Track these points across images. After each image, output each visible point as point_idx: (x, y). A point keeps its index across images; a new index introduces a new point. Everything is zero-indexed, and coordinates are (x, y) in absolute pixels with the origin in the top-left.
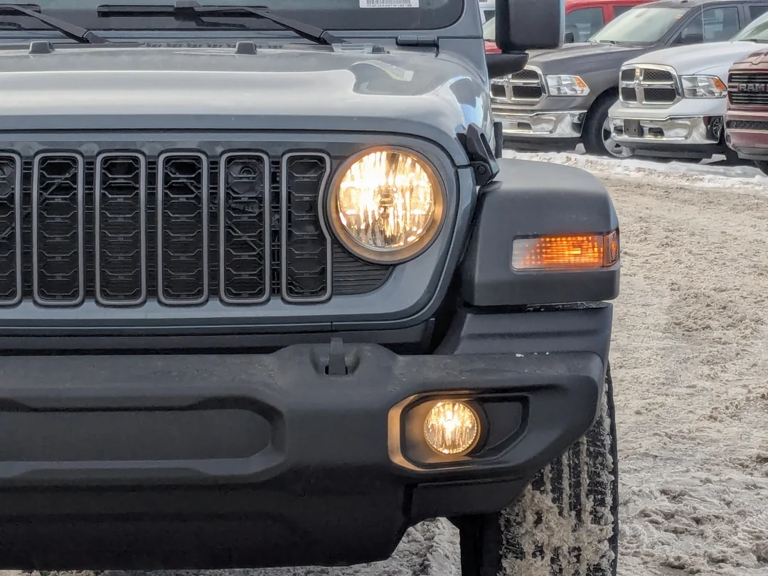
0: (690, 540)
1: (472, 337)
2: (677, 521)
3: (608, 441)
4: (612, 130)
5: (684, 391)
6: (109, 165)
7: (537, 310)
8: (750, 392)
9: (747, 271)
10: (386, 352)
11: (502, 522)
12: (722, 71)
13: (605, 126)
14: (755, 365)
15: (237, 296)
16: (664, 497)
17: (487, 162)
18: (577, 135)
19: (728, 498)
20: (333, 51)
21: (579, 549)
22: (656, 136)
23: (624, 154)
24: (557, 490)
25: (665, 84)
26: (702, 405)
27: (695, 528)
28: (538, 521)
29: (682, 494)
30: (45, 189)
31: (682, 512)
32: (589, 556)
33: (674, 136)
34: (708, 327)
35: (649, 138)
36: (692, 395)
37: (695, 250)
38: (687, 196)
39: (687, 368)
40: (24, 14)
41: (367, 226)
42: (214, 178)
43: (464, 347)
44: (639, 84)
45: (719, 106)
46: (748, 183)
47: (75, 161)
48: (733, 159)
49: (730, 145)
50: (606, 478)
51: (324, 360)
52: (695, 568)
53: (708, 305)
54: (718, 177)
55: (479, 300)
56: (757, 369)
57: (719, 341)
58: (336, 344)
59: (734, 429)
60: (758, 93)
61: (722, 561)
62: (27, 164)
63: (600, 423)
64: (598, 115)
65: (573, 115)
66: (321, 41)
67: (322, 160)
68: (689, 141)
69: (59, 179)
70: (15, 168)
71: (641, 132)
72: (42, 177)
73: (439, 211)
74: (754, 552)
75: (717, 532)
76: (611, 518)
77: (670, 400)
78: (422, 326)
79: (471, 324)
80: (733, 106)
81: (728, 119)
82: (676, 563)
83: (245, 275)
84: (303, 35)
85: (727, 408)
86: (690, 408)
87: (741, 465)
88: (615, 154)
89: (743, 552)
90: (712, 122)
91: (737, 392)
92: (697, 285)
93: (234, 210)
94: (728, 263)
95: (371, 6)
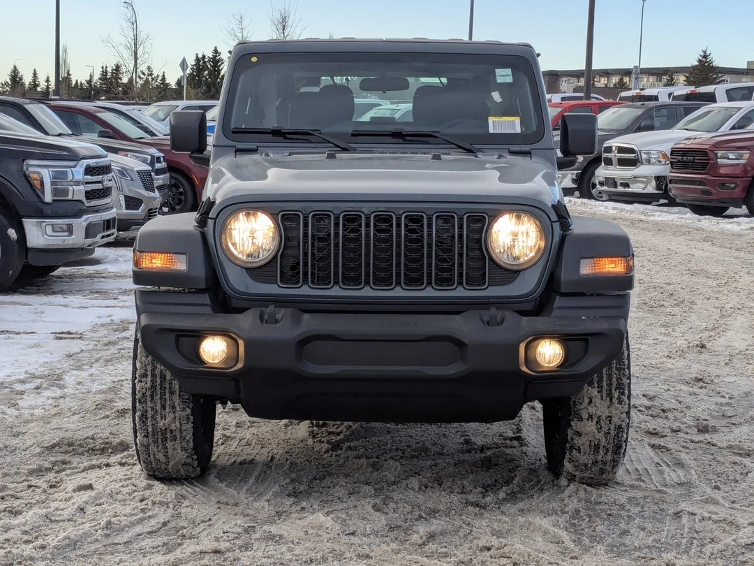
0: (660, 420)
1: (560, 308)
2: (653, 411)
3: (626, 362)
4: (597, 183)
5: (651, 342)
6: (377, 218)
7: (591, 295)
8: (689, 343)
9: (684, 272)
10: (517, 315)
11: (572, 402)
12: (667, 148)
13: (592, 180)
14: (691, 328)
15: (441, 285)
16: (645, 398)
17: (567, 219)
18: (575, 186)
19: (680, 399)
20: (477, 157)
21: (611, 417)
22: (625, 188)
23: (604, 198)
24: (600, 387)
25: (631, 156)
26: (662, 350)
27: (662, 414)
28: (590, 402)
29: (654, 397)
30: (345, 230)
31: (655, 406)
32: (615, 420)
33: (636, 188)
34: (663, 306)
35: (620, 189)
36: (656, 344)
37: (652, 260)
38: (645, 226)
39: (652, 329)
40: (312, 135)
41: (504, 250)
42: (430, 226)
43: (555, 313)
44: (614, 155)
45: (664, 170)
46: (682, 218)
47: (360, 217)
48: (672, 203)
49: (671, 194)
50: (625, 381)
51: (486, 318)
52: (664, 434)
53: (662, 293)
54: (663, 214)
55: (563, 290)
56: (693, 330)
57: (670, 314)
58: (493, 311)
59: (681, 363)
60: (688, 162)
61: (679, 431)
62: (337, 218)
63: (623, 353)
64: (588, 175)
65: (573, 174)
66: (469, 151)
67: (484, 218)
68: (645, 191)
69: (352, 226)
70: (330, 220)
71: (615, 186)
72: (344, 224)
73: (543, 244)
74: (696, 427)
75: (675, 417)
76: (627, 401)
77: (644, 347)
78: (533, 303)
79: (559, 301)
80: (673, 170)
81: (670, 178)
82: (654, 432)
83: (445, 275)
84: (460, 147)
85: (677, 352)
86: (656, 351)
87: (687, 382)
88: (599, 198)
89: (690, 427)
90: (659, 179)
91: (681, 343)
92: (654, 280)
93: (439, 242)
94: (672, 268)
95: (496, 132)
